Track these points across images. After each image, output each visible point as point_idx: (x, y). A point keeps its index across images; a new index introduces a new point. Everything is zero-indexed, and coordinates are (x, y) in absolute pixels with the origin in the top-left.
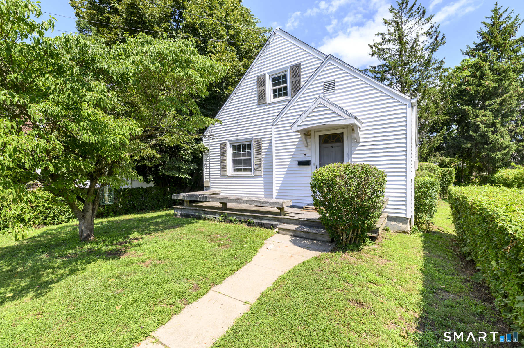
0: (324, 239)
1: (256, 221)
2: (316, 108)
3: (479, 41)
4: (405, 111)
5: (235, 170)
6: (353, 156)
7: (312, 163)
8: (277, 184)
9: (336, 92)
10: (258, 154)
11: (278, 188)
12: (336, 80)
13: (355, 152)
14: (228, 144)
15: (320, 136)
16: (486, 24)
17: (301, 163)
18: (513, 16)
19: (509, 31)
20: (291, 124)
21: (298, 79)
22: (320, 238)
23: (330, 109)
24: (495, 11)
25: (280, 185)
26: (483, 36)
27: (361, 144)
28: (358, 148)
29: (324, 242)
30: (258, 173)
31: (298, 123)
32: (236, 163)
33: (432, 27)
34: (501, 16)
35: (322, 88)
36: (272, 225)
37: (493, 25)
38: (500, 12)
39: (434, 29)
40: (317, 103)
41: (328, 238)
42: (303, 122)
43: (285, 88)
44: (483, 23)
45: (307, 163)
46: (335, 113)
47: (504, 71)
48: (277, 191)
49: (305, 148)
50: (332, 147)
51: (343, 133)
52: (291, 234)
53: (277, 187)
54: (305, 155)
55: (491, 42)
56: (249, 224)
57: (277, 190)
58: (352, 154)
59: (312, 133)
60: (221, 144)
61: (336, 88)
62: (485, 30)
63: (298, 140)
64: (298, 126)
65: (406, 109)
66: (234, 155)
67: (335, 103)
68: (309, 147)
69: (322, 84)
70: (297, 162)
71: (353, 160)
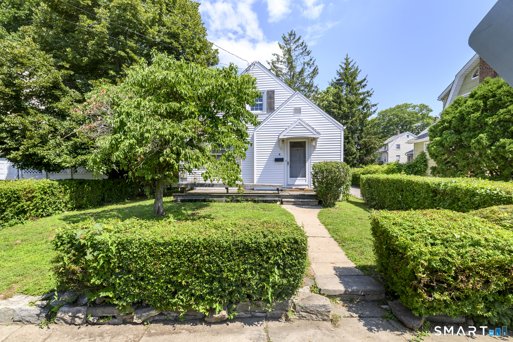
0: (314, 204)
1: (260, 199)
2: (297, 125)
3: (338, 77)
4: (340, 132)
6: (312, 157)
7: (285, 159)
8: (257, 174)
9: (301, 115)
11: (258, 178)
12: (302, 108)
13: (313, 154)
15: (290, 143)
16: (342, 68)
17: (277, 160)
18: (356, 66)
19: (354, 75)
20: (278, 134)
21: (273, 100)
22: (312, 204)
23: (306, 128)
24: (347, 59)
25: (259, 175)
26: (340, 74)
27: (316, 150)
28: (315, 152)
29: (316, 205)
31: (284, 133)
33: (311, 60)
34: (349, 64)
35: (292, 111)
36: (274, 200)
37: (346, 69)
38: (349, 61)
39: (312, 62)
40: (297, 123)
41: (317, 203)
42: (287, 133)
43: (261, 105)
44: (340, 66)
45: (281, 160)
46: (309, 130)
47: (353, 102)
48: (257, 180)
49: (280, 150)
50: (298, 150)
51: (305, 142)
52: (292, 204)
53: (257, 176)
54: (280, 154)
55: (345, 80)
56: (255, 201)
58: (311, 155)
59: (285, 141)
61: (302, 113)
62: (342, 71)
63: (275, 143)
64: (284, 135)
65: (341, 131)
67: (309, 124)
68: (283, 149)
69: (293, 108)
70: (274, 159)
71: (312, 159)
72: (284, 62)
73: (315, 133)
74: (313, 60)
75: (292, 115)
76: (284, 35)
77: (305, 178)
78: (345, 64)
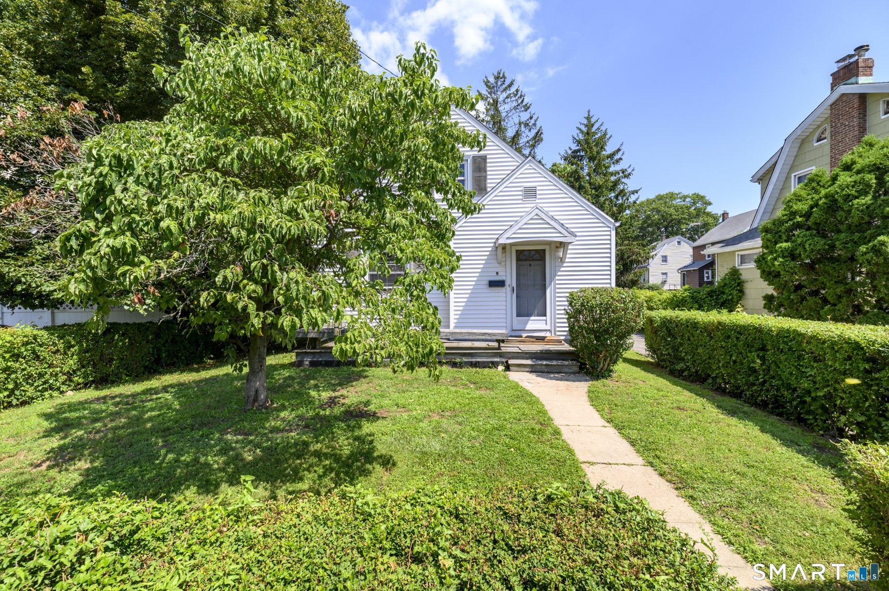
0: (571, 371)
1: (465, 359)
2: (532, 219)
3: (574, 147)
4: (609, 233)
6: (557, 278)
7: (507, 283)
8: (455, 310)
9: (537, 201)
11: (457, 317)
12: (538, 188)
13: (560, 273)
15: (517, 252)
16: (582, 132)
17: (493, 284)
18: (603, 128)
19: (601, 143)
20: (497, 236)
21: (483, 174)
22: (566, 370)
23: (548, 224)
24: (588, 118)
25: (460, 312)
26: (579, 142)
27: (565, 264)
28: (562, 269)
29: (574, 373)
31: (508, 235)
33: (531, 118)
34: (593, 125)
35: (521, 193)
36: (493, 363)
37: (588, 133)
38: (593, 120)
39: (532, 121)
40: (533, 214)
41: (576, 369)
42: (514, 233)
44: (578, 128)
45: (500, 284)
46: (554, 228)
48: (456, 321)
49: (497, 265)
50: (530, 265)
51: (544, 251)
52: (527, 369)
53: (455, 315)
54: (497, 273)
55: (587, 152)
56: (454, 365)
57: (455, 319)
58: (556, 275)
59: (508, 248)
61: (538, 197)
62: (581, 137)
63: (488, 253)
64: (508, 238)
65: (610, 231)
68: (503, 264)
69: (521, 189)
70: (487, 282)
71: (557, 282)
72: (487, 122)
73: (566, 234)
74: (535, 118)
75: (521, 202)
76: (486, 78)
77: (544, 318)
78: (586, 126)
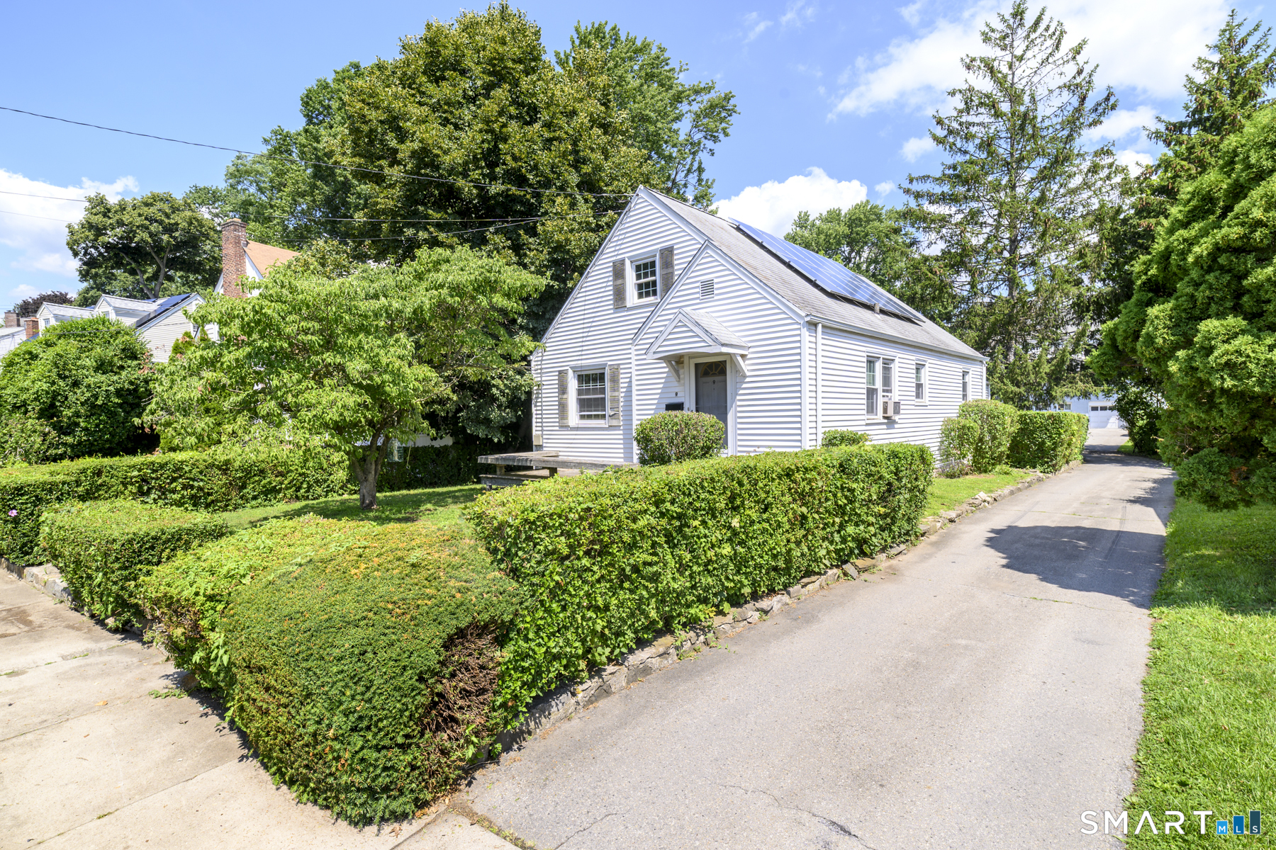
4: (798, 332)
5: (582, 417)
6: (738, 398)
7: (686, 406)
9: (716, 298)
10: (614, 391)
12: (716, 281)
13: (741, 392)
14: (570, 372)
15: (697, 365)
17: (671, 407)
21: (670, 270)
23: (692, 331)
27: (748, 380)
28: (744, 386)
30: (614, 423)
31: (654, 348)
32: (584, 404)
35: (697, 290)
42: (660, 346)
43: (654, 283)
45: (678, 407)
46: (698, 336)
49: (676, 384)
50: (714, 382)
51: (725, 362)
54: (676, 394)
58: (736, 394)
59: (686, 360)
60: (560, 372)
61: (716, 292)
63: (667, 369)
64: (654, 353)
65: (800, 329)
66: (580, 392)
68: (683, 382)
69: (698, 284)
70: (666, 406)
71: (738, 403)
73: (711, 343)
75: (698, 301)
